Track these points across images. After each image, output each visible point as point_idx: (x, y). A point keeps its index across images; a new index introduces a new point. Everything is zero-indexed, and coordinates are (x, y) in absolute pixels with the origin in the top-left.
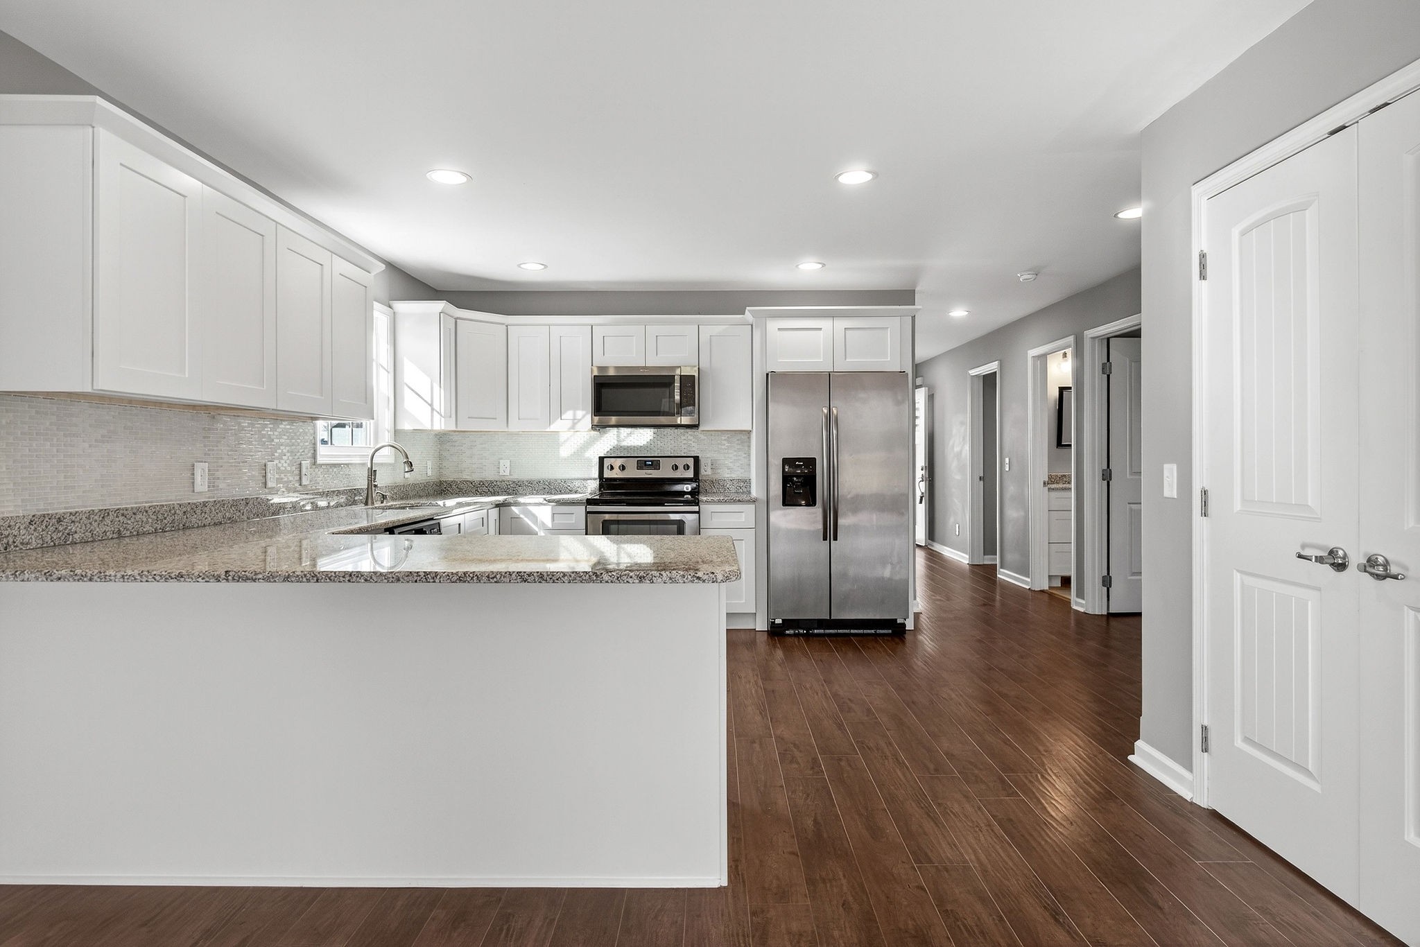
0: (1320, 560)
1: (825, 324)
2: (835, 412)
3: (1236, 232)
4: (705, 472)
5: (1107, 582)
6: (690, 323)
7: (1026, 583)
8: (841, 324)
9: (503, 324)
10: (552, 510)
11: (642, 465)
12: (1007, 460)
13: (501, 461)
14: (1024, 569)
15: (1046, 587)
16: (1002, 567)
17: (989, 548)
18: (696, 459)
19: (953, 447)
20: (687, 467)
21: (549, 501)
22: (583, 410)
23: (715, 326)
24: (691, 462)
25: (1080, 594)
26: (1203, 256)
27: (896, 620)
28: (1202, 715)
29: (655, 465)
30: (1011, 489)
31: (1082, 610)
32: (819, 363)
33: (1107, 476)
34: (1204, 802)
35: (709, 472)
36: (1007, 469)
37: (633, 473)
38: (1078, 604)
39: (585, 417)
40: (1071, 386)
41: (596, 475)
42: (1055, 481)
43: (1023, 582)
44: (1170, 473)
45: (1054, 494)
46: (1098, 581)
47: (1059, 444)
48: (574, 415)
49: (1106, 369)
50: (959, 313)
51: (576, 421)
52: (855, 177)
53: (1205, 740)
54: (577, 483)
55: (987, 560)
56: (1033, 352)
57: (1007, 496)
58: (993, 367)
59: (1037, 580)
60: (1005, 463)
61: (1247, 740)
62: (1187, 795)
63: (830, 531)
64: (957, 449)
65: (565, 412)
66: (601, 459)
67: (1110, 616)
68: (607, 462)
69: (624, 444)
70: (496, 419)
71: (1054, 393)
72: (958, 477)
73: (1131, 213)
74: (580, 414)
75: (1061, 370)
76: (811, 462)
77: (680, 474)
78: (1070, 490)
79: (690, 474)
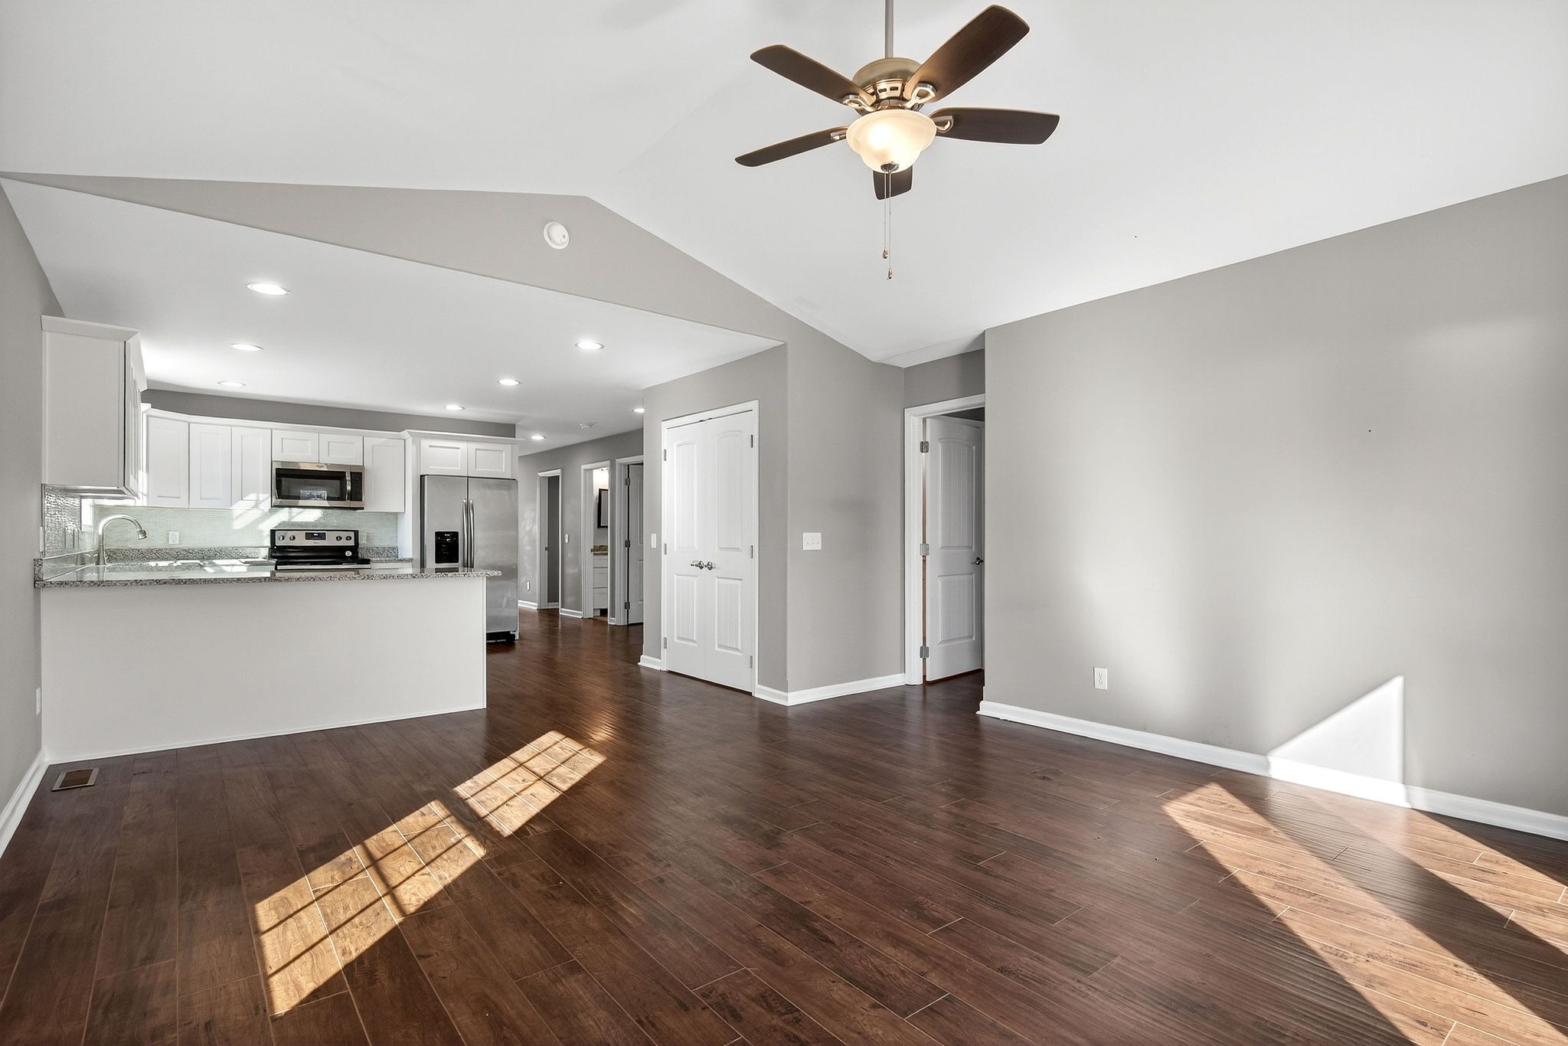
0: (696, 565)
1: (463, 445)
2: (471, 501)
3: (675, 444)
4: (362, 542)
5: (627, 606)
6: (358, 434)
7: (580, 614)
8: (473, 446)
9: (186, 422)
11: (309, 536)
12: (567, 536)
13: (170, 533)
14: (578, 606)
15: (592, 617)
16: (562, 607)
17: (552, 595)
18: (356, 533)
19: (524, 527)
20: (348, 538)
21: (246, 563)
22: (264, 494)
23: (376, 439)
24: (352, 535)
25: (613, 615)
26: (665, 451)
27: (510, 632)
28: (664, 634)
29: (322, 536)
30: (569, 555)
31: (613, 625)
32: (458, 469)
33: (628, 544)
34: (665, 669)
35: (365, 542)
36: (567, 541)
37: (301, 541)
38: (611, 621)
39: (265, 498)
40: (607, 488)
41: (269, 545)
42: (599, 550)
43: (578, 615)
44: (654, 537)
45: (596, 557)
46: (623, 605)
47: (599, 526)
48: (258, 497)
49: (627, 482)
50: (537, 437)
51: (258, 501)
52: (509, 382)
53: (665, 643)
54: (248, 551)
55: (552, 606)
56: (583, 467)
57: (567, 560)
58: (557, 472)
59: (588, 611)
60: (565, 538)
61: (679, 638)
62: (658, 668)
64: (528, 528)
65: (247, 495)
66: (273, 532)
67: (629, 625)
68: (278, 534)
69: (293, 520)
70: (179, 498)
71: (596, 493)
72: (528, 548)
73: (640, 410)
74: (262, 497)
75: (601, 478)
76: (455, 534)
77: (343, 543)
78: (607, 554)
79: (351, 543)
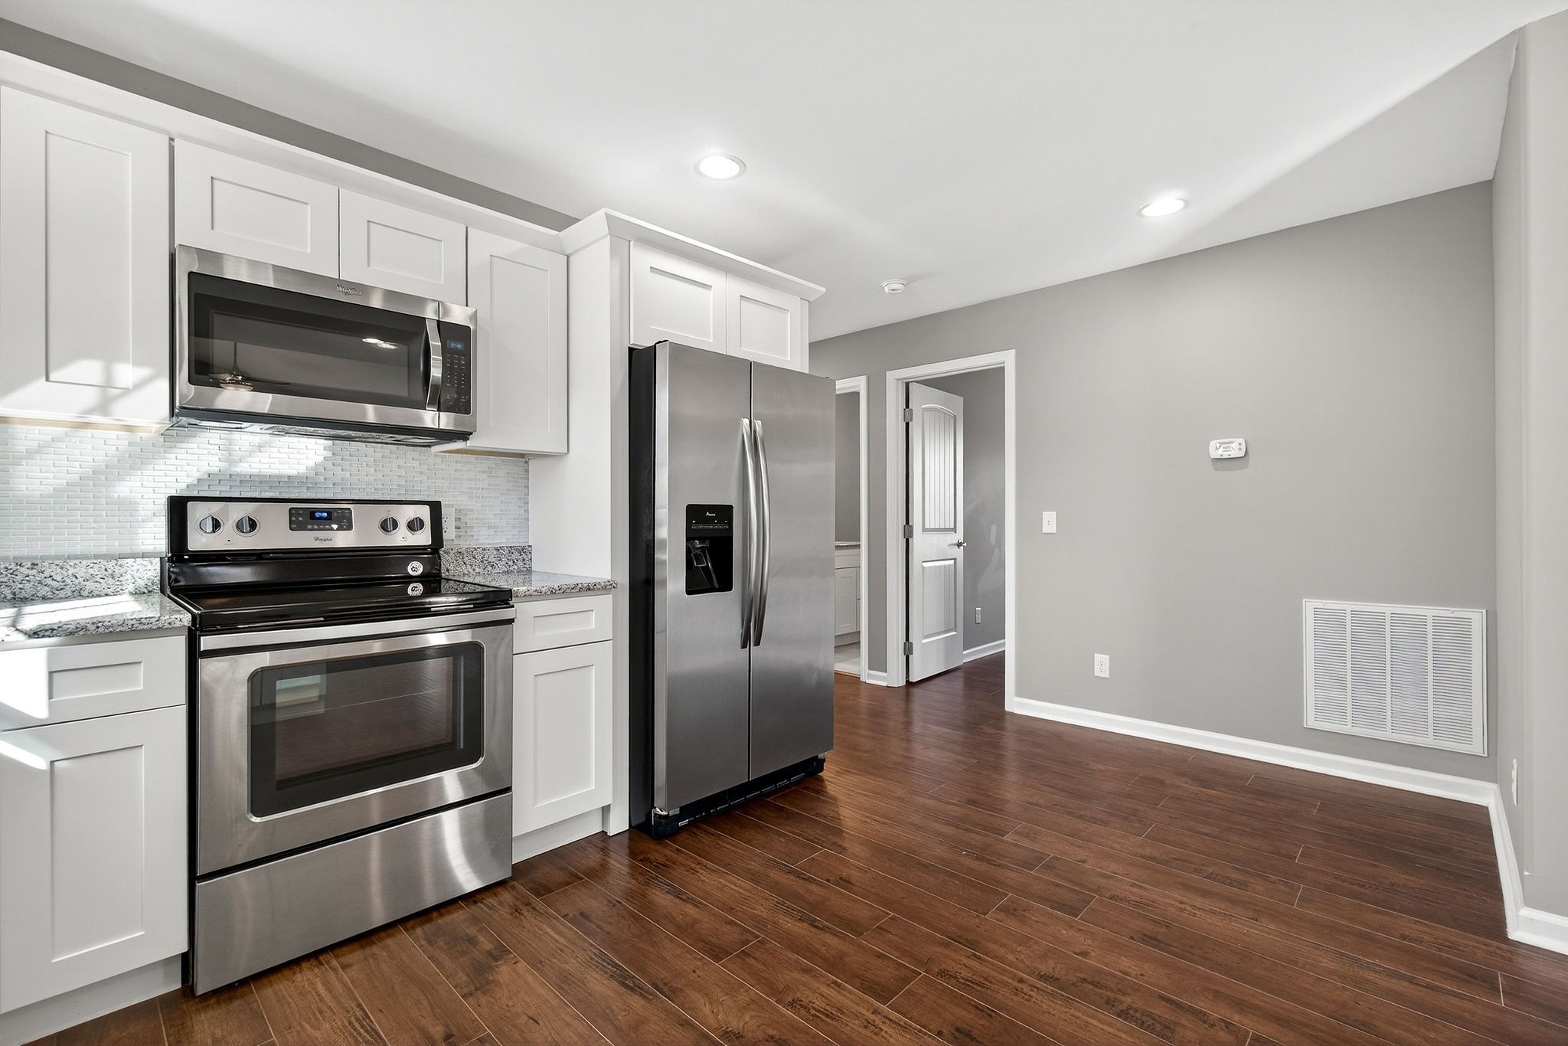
1: (716, 281)
2: (759, 428)
6: (451, 214)
8: (736, 288)
10: (51, 658)
11: (304, 518)
18: (435, 508)
20: (414, 525)
22: (137, 363)
24: (424, 513)
27: (817, 756)
29: (338, 519)
31: (884, 684)
32: (709, 344)
35: (452, 534)
39: (147, 383)
48: (108, 374)
51: (114, 392)
63: (752, 631)
66: (178, 507)
67: (910, 685)
68: (197, 513)
74: (128, 373)
76: (728, 513)
77: (402, 538)
78: (858, 546)
79: (423, 538)
